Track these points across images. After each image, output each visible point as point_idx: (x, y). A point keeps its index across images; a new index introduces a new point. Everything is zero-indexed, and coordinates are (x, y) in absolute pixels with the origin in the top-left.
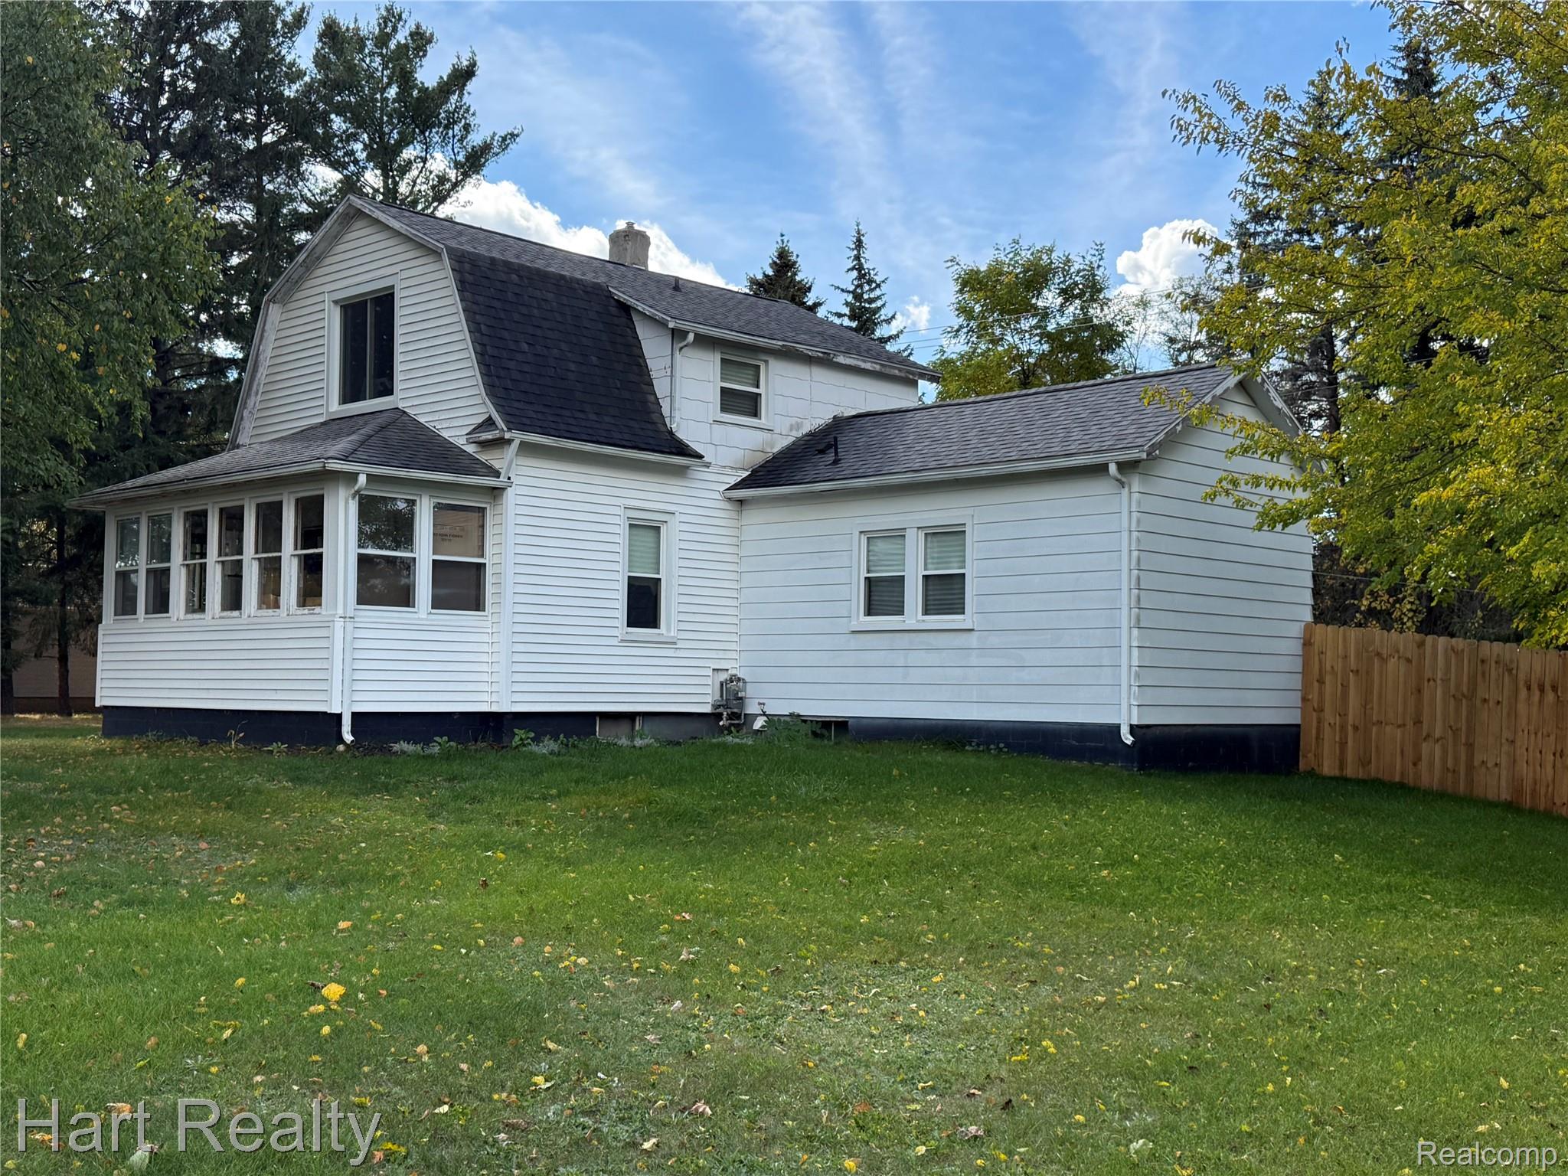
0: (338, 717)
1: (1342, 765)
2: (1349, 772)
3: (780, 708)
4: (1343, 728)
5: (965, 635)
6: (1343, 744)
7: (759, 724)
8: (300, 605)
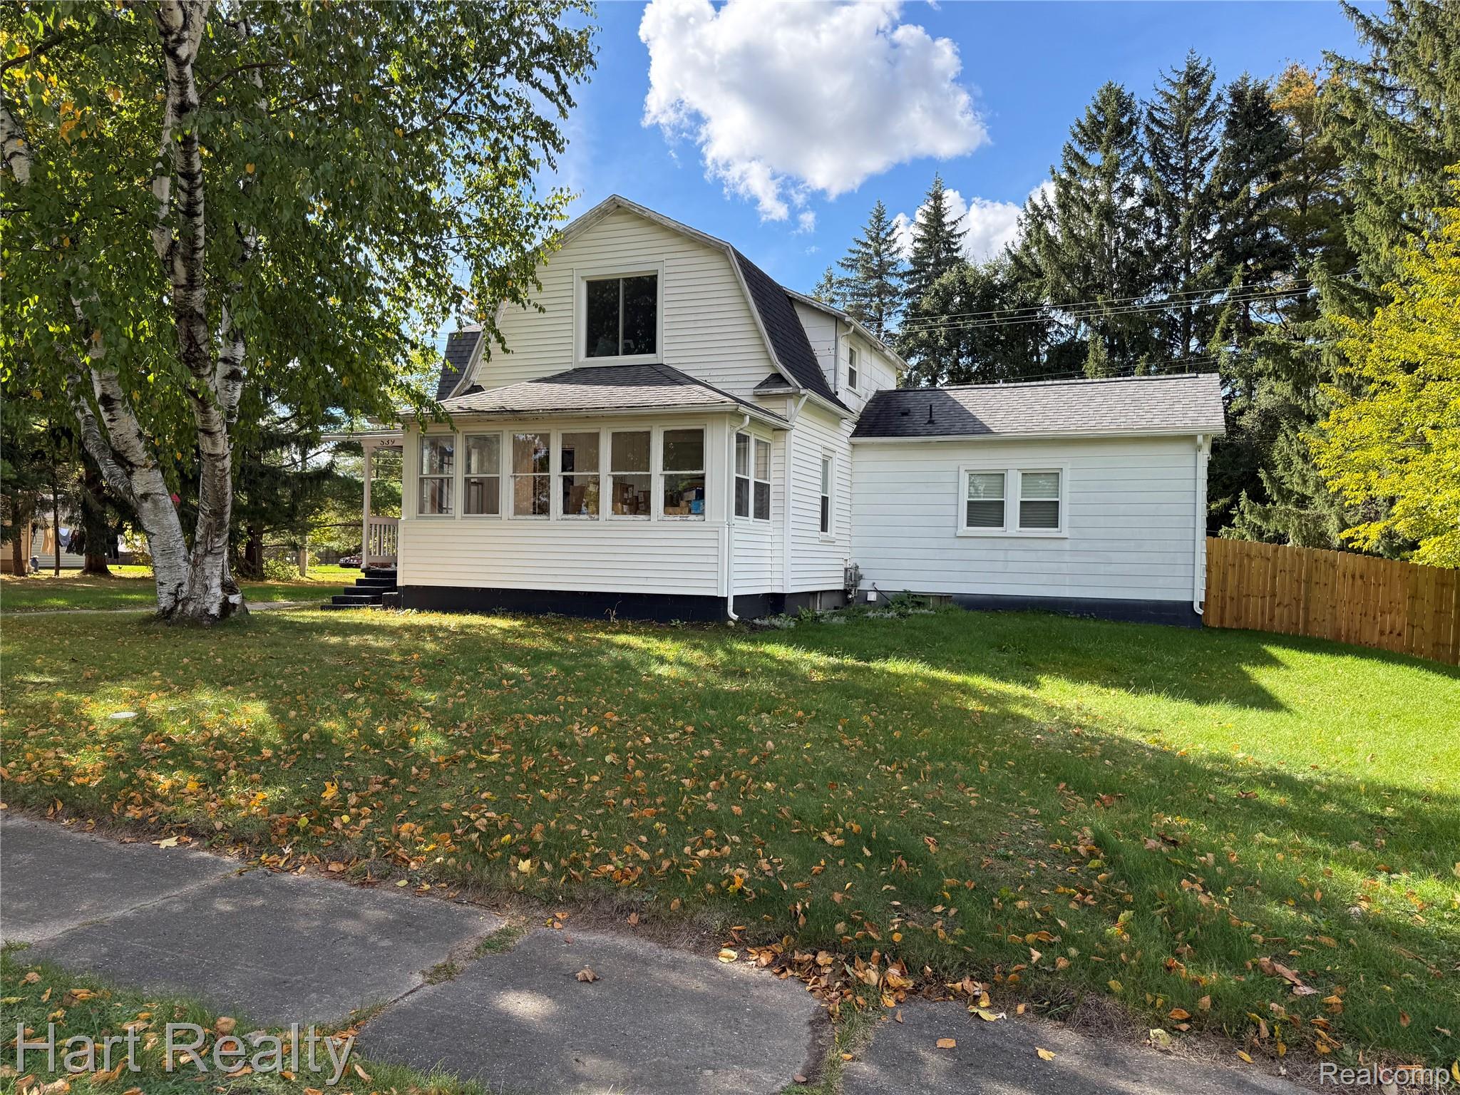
0: (725, 599)
1: (1222, 621)
2: (1226, 625)
4: (1223, 598)
5: (1063, 541)
6: (1223, 609)
7: (872, 597)
8: (665, 513)
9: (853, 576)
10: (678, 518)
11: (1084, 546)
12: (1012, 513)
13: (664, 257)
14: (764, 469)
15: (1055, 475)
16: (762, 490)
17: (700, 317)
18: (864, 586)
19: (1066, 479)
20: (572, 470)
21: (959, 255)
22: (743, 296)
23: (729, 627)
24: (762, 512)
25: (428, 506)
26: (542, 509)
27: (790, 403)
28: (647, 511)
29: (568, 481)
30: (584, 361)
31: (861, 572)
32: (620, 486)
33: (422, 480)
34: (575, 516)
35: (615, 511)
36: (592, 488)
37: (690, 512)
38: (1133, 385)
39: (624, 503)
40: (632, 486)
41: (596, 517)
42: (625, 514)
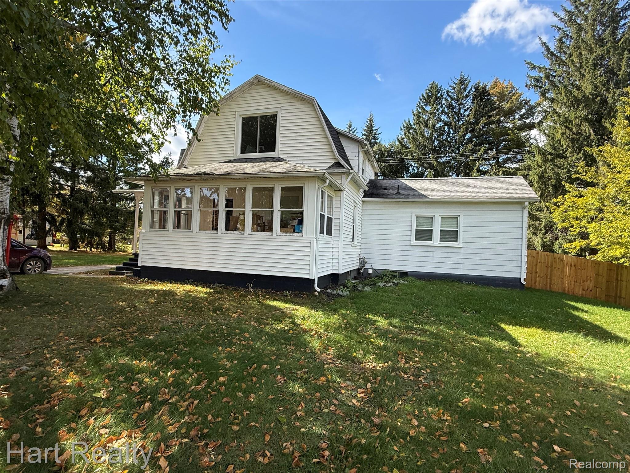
0: (313, 280)
1: (528, 286)
5: (458, 249)
7: (370, 272)
8: (281, 231)
9: (363, 262)
10: (288, 234)
11: (470, 251)
12: (436, 235)
13: (281, 105)
15: (456, 218)
16: (330, 220)
17: (298, 134)
18: (367, 266)
19: (461, 220)
20: (232, 207)
22: (321, 124)
23: (316, 296)
24: (329, 233)
26: (215, 228)
27: (344, 177)
28: (270, 229)
29: (229, 214)
30: (240, 155)
31: (366, 260)
32: (256, 217)
33: (153, 211)
34: (232, 232)
35: (253, 230)
36: (241, 217)
37: (294, 231)
39: (258, 225)
40: (262, 217)
41: (243, 232)
42: (258, 231)
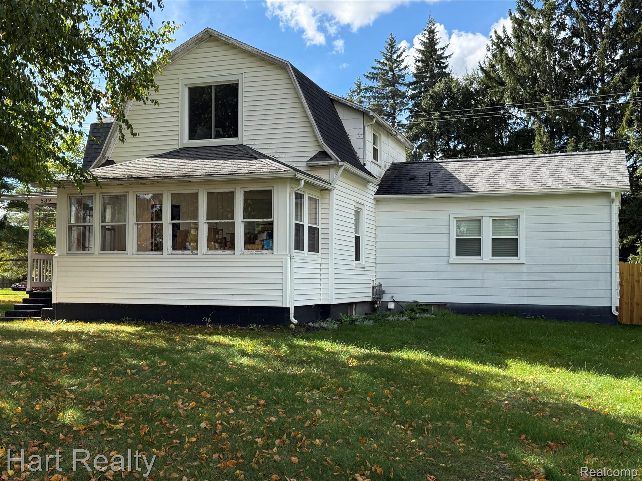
0: (288, 309)
1: (631, 320)
2: (634, 322)
3: (399, 298)
4: (632, 304)
5: (522, 266)
6: (632, 311)
7: (391, 306)
8: (245, 248)
9: (378, 291)
10: (254, 252)
11: (536, 269)
12: (487, 247)
13: (243, 71)
14: (315, 217)
15: (515, 220)
16: (314, 232)
17: (269, 112)
18: (386, 298)
19: (522, 223)
20: (179, 219)
21: (447, 70)
22: (299, 98)
23: (291, 329)
24: (314, 248)
25: (75, 246)
26: (157, 247)
27: (332, 171)
28: (232, 247)
29: (176, 227)
30: (187, 142)
31: (383, 288)
32: (213, 230)
33: (70, 228)
34: (181, 252)
35: (210, 248)
36: (193, 232)
37: (263, 248)
38: (567, 158)
39: (216, 242)
40: (222, 230)
41: (196, 252)
42: (217, 249)
